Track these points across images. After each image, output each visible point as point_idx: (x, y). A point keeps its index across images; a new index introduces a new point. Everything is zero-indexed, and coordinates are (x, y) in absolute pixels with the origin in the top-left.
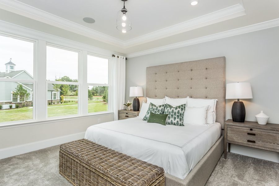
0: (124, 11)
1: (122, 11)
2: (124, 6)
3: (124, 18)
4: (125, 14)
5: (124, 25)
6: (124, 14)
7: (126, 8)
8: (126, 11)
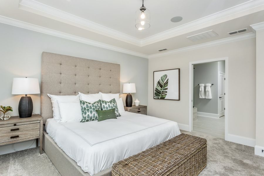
0: (143, 9)
1: (141, 10)
2: (143, 5)
3: (143, 16)
4: (144, 12)
5: (143, 23)
6: (142, 12)
7: (144, 6)
8: (145, 9)
